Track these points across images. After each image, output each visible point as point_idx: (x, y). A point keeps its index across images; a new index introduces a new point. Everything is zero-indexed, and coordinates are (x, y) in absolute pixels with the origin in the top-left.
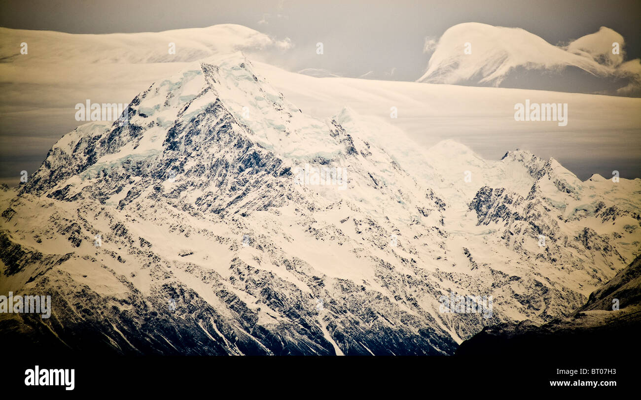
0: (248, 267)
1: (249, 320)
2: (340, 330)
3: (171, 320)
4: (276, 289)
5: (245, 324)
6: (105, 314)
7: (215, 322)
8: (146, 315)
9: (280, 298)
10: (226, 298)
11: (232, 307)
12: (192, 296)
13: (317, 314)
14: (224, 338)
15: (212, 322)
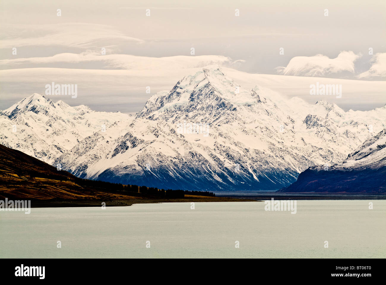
0: (221, 145)
1: (221, 165)
2: (255, 169)
3: (192, 165)
4: (231, 153)
5: (220, 166)
6: (168, 163)
7: (209, 165)
8: (183, 163)
9: (233, 156)
10: (212, 157)
11: (215, 160)
12: (200, 156)
13: (246, 162)
14: (212, 172)
15: (208, 166)
